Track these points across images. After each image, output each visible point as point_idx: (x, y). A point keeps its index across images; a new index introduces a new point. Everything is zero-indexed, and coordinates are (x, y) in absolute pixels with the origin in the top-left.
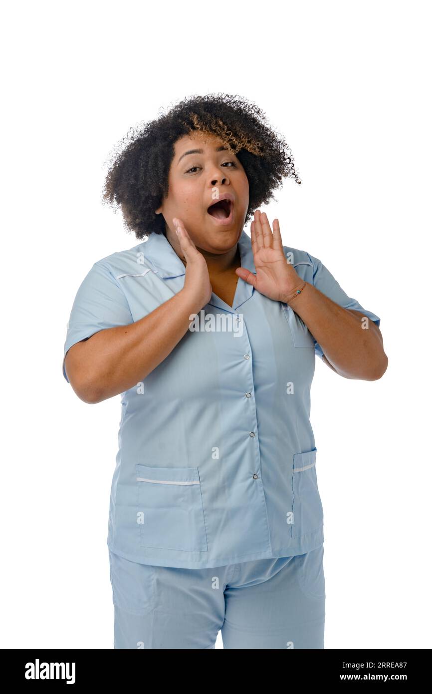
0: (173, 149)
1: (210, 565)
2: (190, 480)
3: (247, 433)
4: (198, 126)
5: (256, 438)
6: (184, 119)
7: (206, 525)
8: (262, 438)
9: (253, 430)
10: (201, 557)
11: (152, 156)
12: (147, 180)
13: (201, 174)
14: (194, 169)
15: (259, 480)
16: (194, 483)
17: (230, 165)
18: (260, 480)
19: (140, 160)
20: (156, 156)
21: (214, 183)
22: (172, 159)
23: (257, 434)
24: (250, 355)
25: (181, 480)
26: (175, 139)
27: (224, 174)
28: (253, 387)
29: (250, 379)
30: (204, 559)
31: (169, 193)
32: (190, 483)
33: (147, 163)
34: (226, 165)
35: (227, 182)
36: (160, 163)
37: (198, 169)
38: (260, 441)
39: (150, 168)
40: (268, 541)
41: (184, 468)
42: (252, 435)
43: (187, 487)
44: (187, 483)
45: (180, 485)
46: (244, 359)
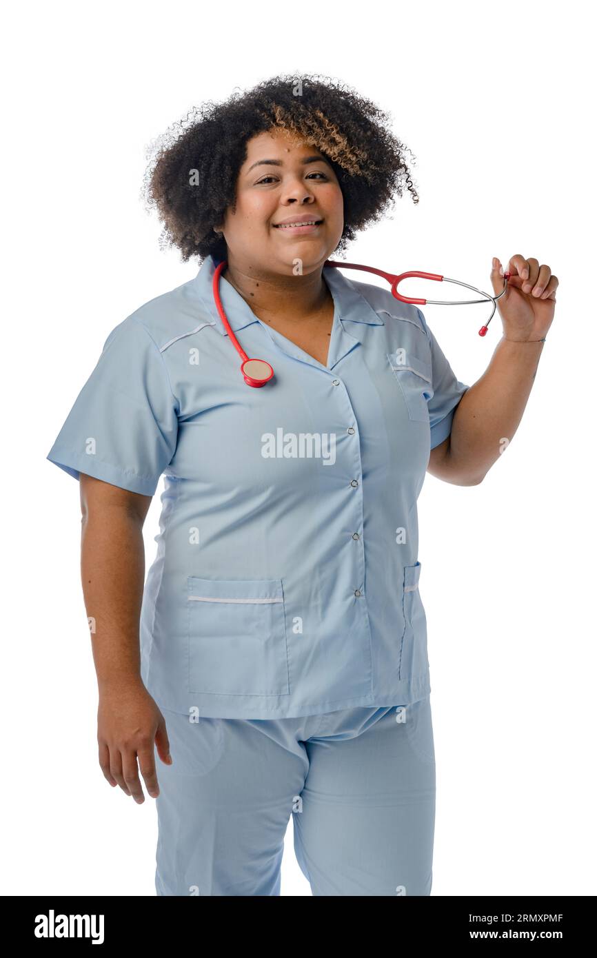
0: (246, 149)
1: (292, 714)
2: (270, 596)
3: (350, 534)
4: (282, 122)
5: (360, 542)
6: (263, 109)
7: (289, 658)
8: (368, 543)
9: (357, 530)
10: (279, 703)
11: (218, 157)
12: (208, 189)
13: (276, 186)
14: (269, 180)
15: (362, 599)
16: (276, 600)
17: (318, 177)
18: (364, 598)
19: (200, 160)
20: (223, 158)
21: (291, 201)
22: (242, 164)
23: (362, 537)
24: (356, 427)
25: (258, 597)
26: (250, 135)
27: (308, 190)
28: (360, 472)
29: (357, 460)
30: (284, 704)
31: (236, 207)
32: (271, 601)
33: (210, 165)
34: (313, 177)
35: (312, 200)
36: (227, 167)
37: (273, 181)
38: (365, 546)
39: (212, 173)
40: (370, 681)
41: (262, 580)
42: (356, 537)
43: (266, 606)
44: (265, 601)
45: (255, 604)
46: (347, 435)
